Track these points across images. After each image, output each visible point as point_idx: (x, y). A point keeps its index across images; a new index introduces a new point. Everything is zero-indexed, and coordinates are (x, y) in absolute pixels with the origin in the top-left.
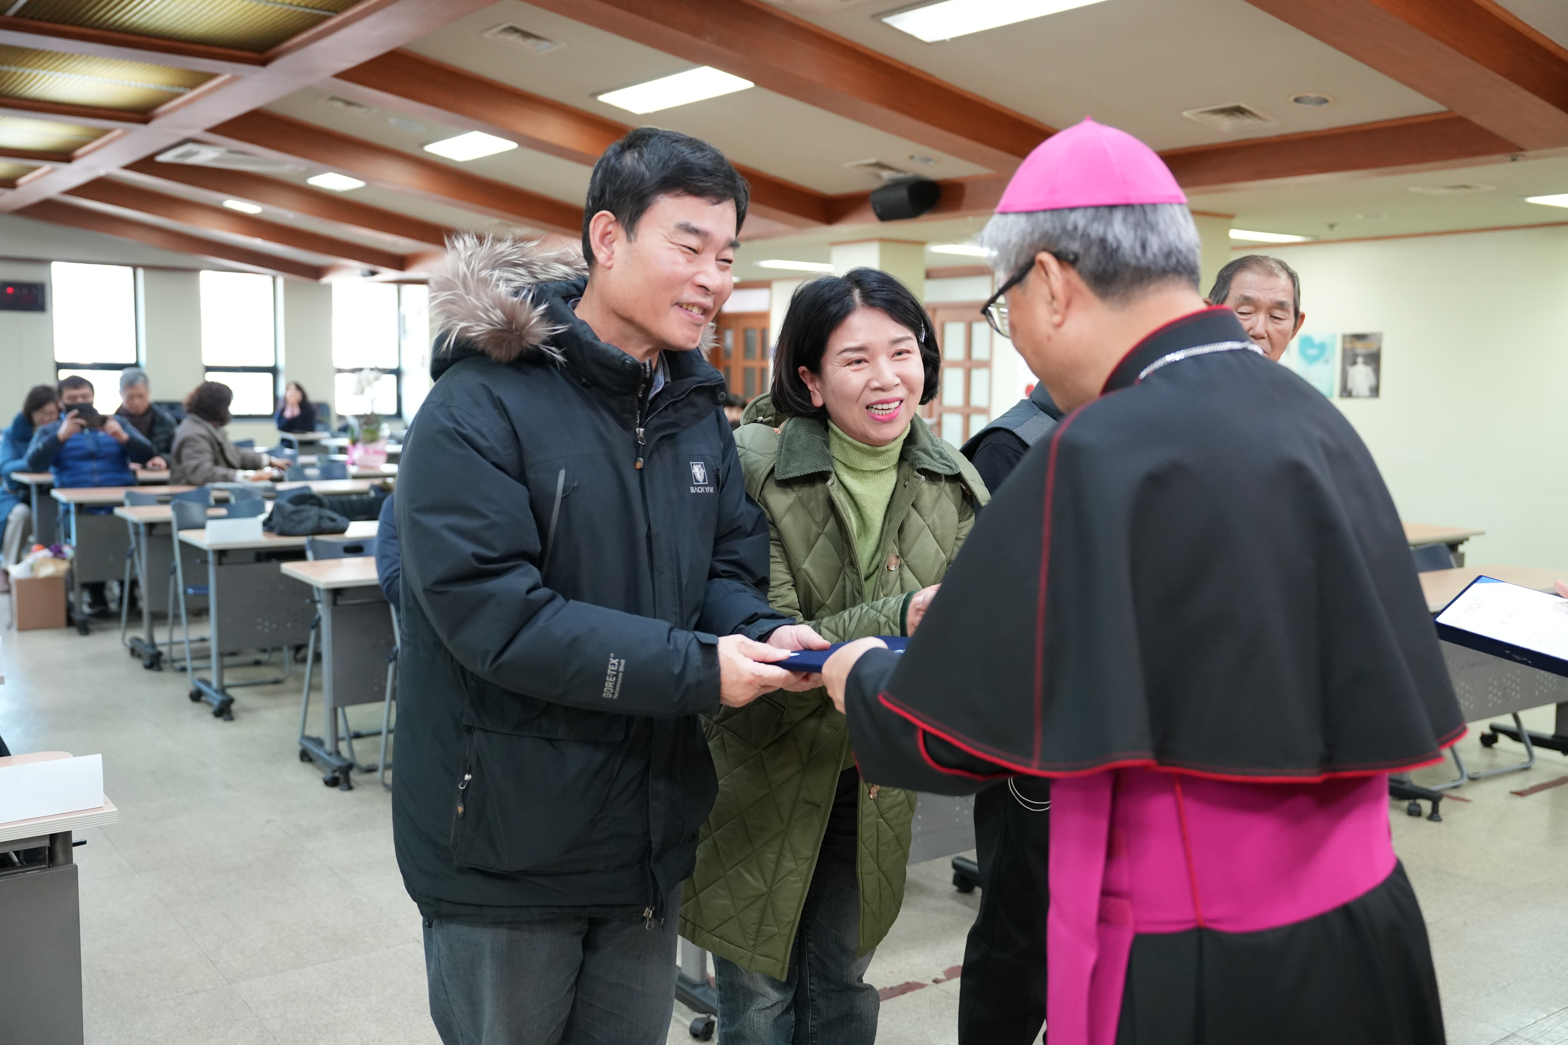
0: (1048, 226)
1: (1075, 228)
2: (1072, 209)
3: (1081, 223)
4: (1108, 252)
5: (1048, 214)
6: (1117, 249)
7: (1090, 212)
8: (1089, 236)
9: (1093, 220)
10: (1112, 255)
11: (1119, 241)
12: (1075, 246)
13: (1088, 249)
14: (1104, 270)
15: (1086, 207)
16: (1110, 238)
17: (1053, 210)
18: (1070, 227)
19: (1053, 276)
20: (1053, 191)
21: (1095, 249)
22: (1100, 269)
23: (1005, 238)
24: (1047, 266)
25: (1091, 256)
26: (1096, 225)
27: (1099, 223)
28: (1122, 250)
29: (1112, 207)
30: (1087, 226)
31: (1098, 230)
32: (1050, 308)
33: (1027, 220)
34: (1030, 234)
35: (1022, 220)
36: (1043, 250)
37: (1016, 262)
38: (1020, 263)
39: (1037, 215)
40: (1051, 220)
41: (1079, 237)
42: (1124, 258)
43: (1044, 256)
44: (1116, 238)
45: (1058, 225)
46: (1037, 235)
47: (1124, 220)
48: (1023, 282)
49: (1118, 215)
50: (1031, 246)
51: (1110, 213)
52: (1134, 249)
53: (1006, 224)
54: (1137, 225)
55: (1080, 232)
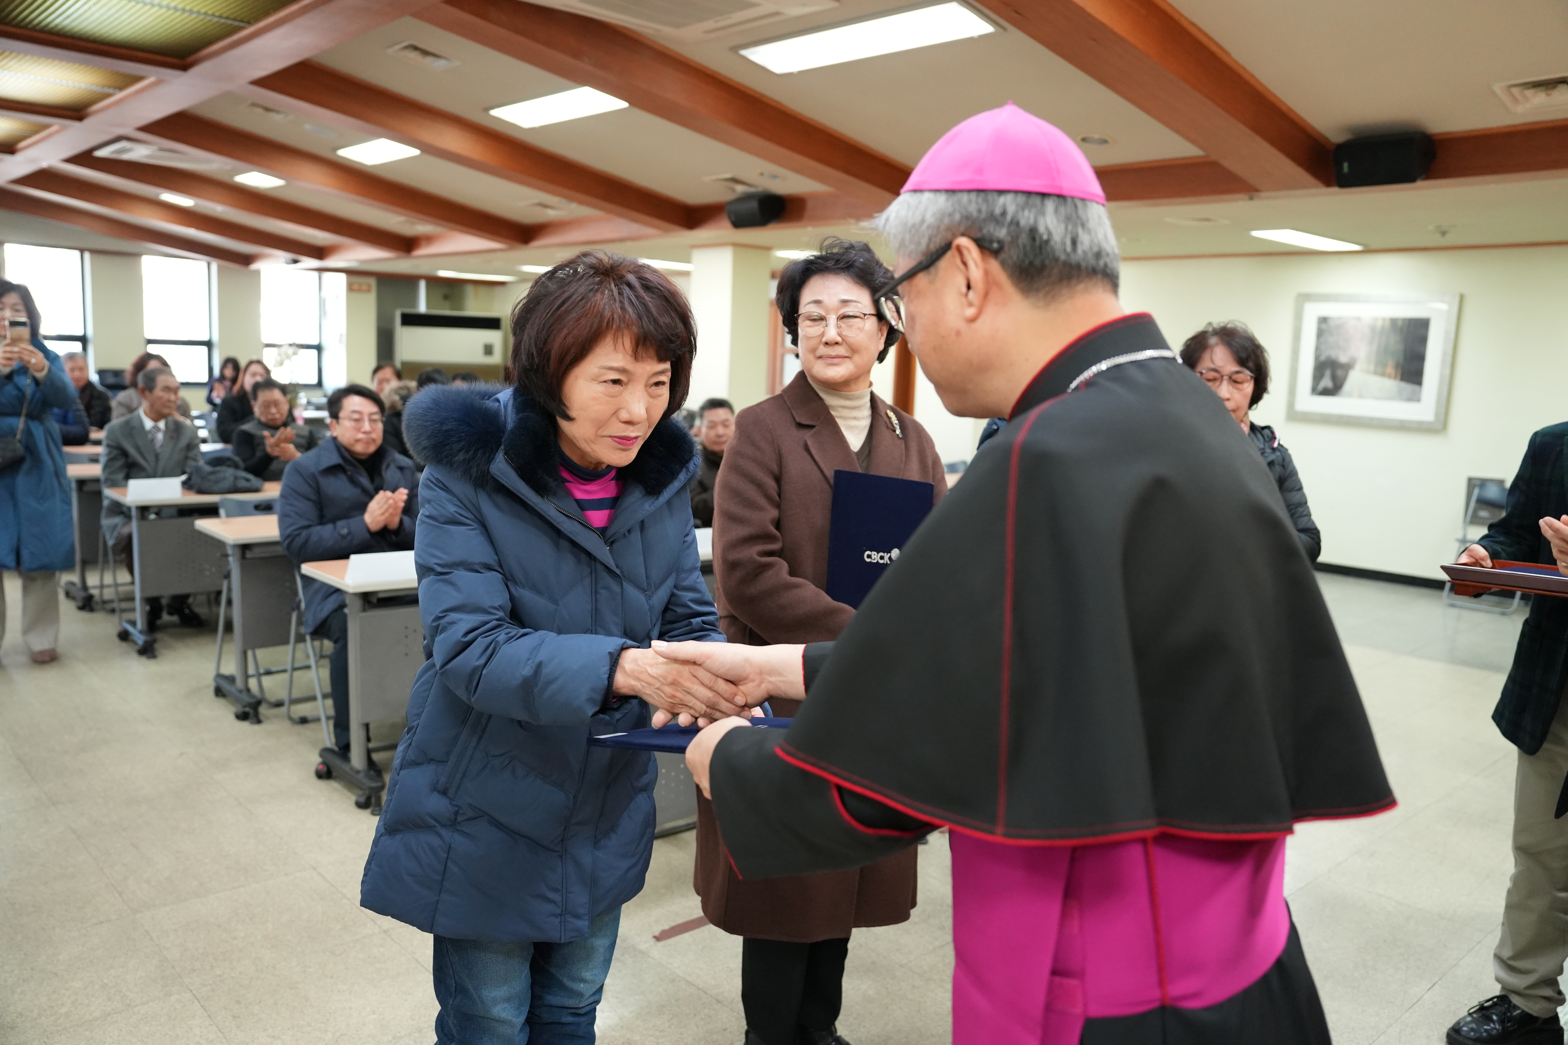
0: (973, 209)
1: (1004, 213)
2: (1001, 192)
3: (1011, 209)
4: (1038, 243)
6: (1047, 242)
7: (1021, 199)
8: (1018, 224)
9: (1024, 207)
10: (1040, 247)
11: (1050, 233)
12: (1002, 233)
13: (1015, 239)
14: (1031, 263)
15: (1016, 192)
16: (1041, 229)
17: (979, 191)
18: (998, 211)
19: (971, 264)
20: (980, 171)
21: (1024, 239)
22: (1027, 261)
23: (917, 218)
24: (965, 252)
25: (1018, 246)
26: (1026, 213)
27: (1030, 211)
28: (1052, 243)
29: (1044, 195)
30: (1017, 212)
31: (1029, 218)
32: (964, 300)
33: (947, 200)
34: (950, 215)
35: (942, 199)
36: (963, 235)
37: (928, 245)
38: (932, 247)
39: (959, 195)
40: (976, 202)
41: (1006, 224)
42: (1053, 252)
43: (963, 241)
44: (1047, 229)
45: (984, 208)
46: (957, 217)
47: (1056, 211)
48: (932, 270)
49: (1050, 205)
50: (948, 229)
51: (1042, 201)
52: (1064, 244)
53: (920, 202)
54: (1068, 219)
55: (1009, 218)
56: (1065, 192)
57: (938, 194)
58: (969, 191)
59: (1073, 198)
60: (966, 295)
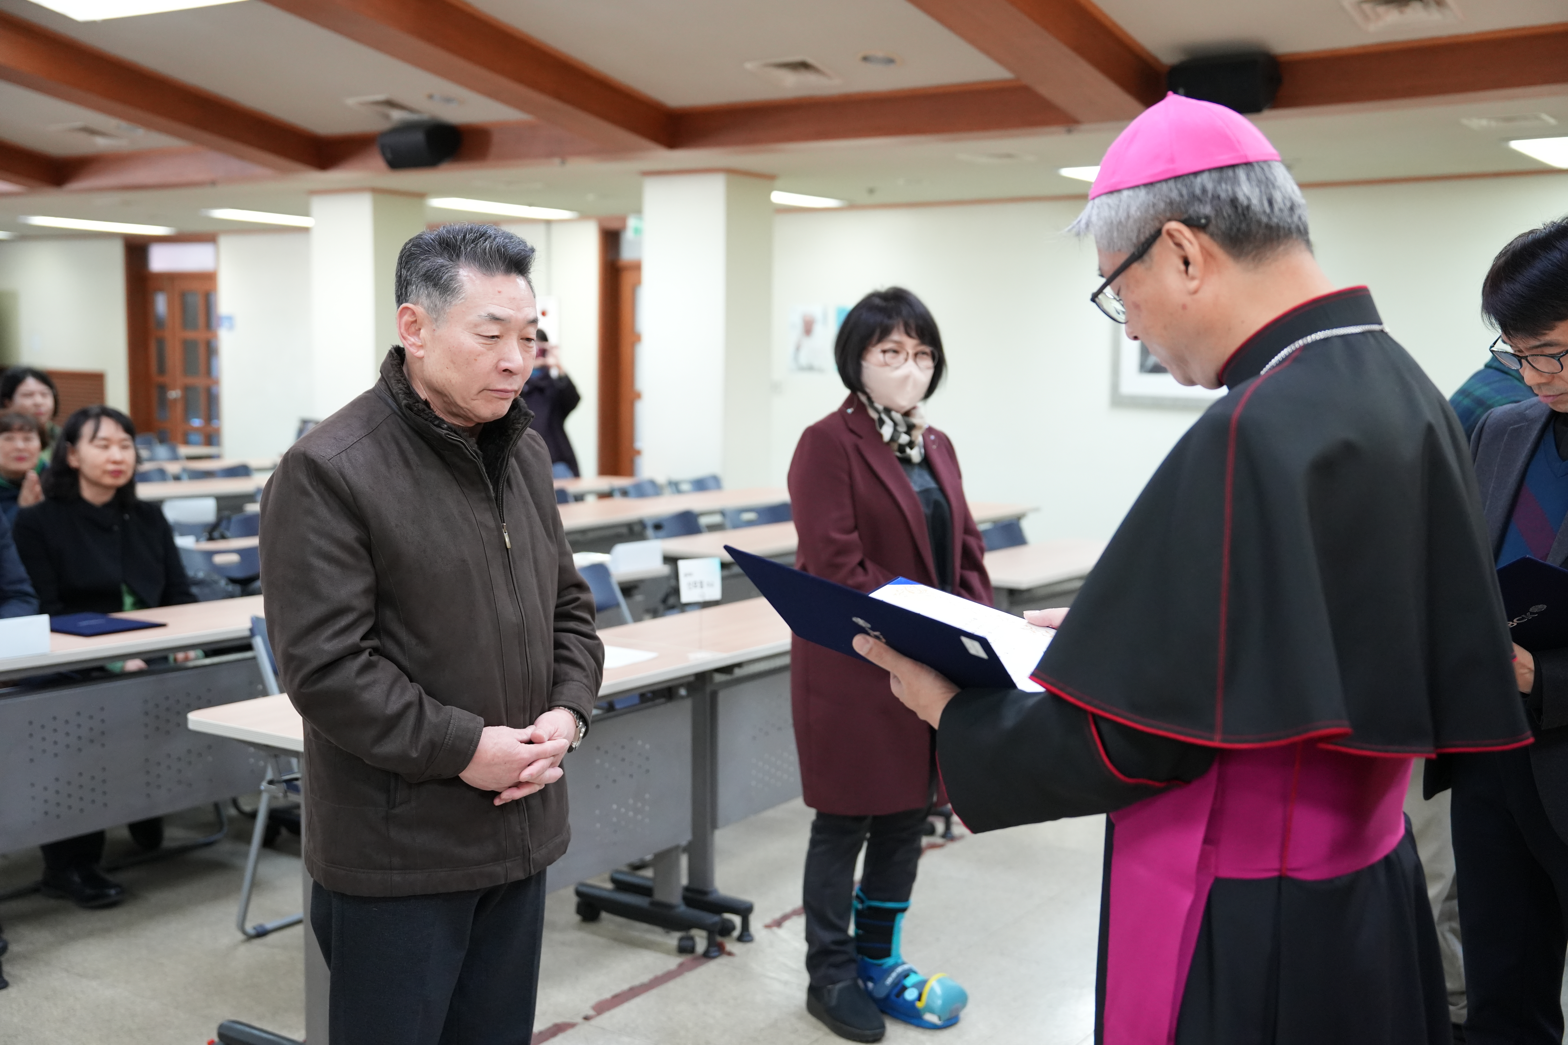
0: (1174, 195)
1: (1204, 192)
2: (1196, 174)
3: (1210, 186)
4: (1240, 210)
5: (1171, 183)
6: (1248, 207)
7: (1215, 175)
8: (1219, 197)
9: (1219, 182)
10: (1243, 214)
11: (1248, 199)
12: (1206, 209)
13: (1218, 212)
14: (1239, 230)
15: (1210, 170)
16: (1240, 197)
17: (1176, 178)
18: (1198, 191)
19: (1185, 243)
20: (1172, 160)
21: (1227, 210)
22: (1235, 229)
23: (1122, 215)
24: (1176, 234)
25: (1224, 218)
26: (1224, 186)
27: (1226, 183)
28: (1253, 207)
29: (1233, 166)
30: (1215, 188)
31: (1227, 191)
32: (1184, 275)
33: (1148, 193)
34: (1154, 205)
35: (1142, 193)
36: (1169, 220)
37: (1138, 237)
38: (1142, 238)
39: (1158, 185)
40: (1176, 187)
41: (1208, 200)
42: (1255, 214)
43: (1173, 225)
44: (1245, 195)
45: (1184, 192)
46: (1162, 205)
47: (1249, 178)
48: (1146, 257)
49: (1241, 174)
50: (1155, 218)
51: (1234, 172)
52: (1262, 204)
53: (1120, 201)
54: (1259, 182)
55: (1210, 195)
56: (1251, 159)
57: (1137, 190)
58: (1166, 180)
59: (1257, 162)
60: (1187, 271)
